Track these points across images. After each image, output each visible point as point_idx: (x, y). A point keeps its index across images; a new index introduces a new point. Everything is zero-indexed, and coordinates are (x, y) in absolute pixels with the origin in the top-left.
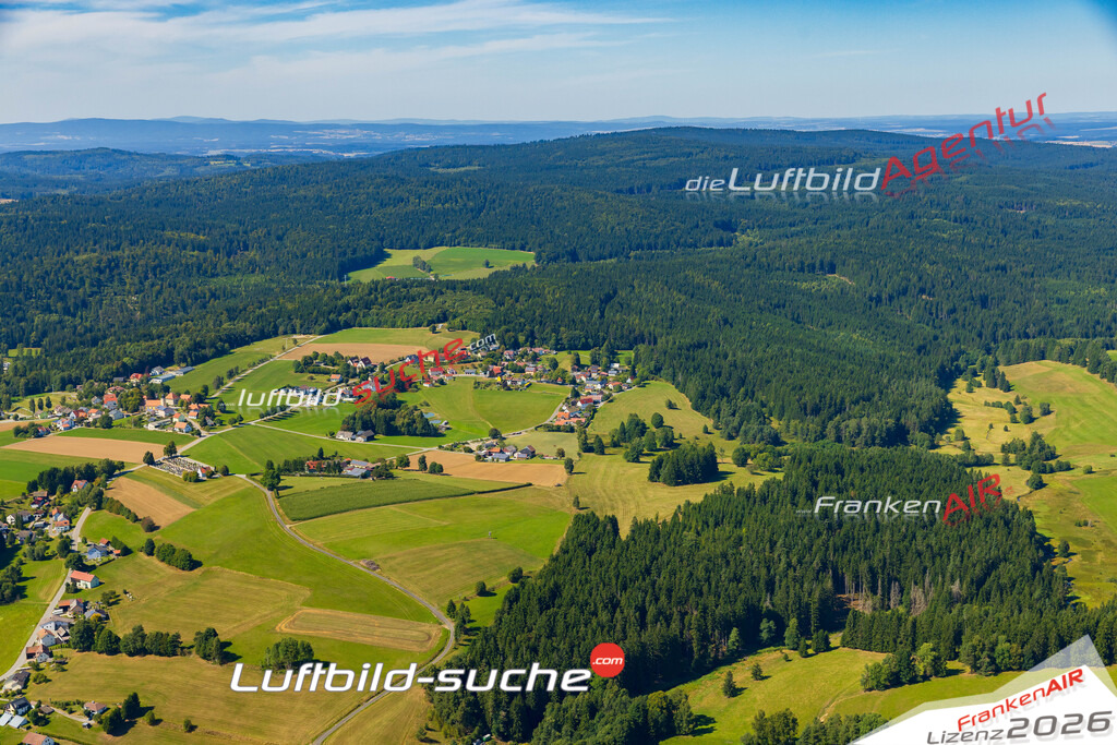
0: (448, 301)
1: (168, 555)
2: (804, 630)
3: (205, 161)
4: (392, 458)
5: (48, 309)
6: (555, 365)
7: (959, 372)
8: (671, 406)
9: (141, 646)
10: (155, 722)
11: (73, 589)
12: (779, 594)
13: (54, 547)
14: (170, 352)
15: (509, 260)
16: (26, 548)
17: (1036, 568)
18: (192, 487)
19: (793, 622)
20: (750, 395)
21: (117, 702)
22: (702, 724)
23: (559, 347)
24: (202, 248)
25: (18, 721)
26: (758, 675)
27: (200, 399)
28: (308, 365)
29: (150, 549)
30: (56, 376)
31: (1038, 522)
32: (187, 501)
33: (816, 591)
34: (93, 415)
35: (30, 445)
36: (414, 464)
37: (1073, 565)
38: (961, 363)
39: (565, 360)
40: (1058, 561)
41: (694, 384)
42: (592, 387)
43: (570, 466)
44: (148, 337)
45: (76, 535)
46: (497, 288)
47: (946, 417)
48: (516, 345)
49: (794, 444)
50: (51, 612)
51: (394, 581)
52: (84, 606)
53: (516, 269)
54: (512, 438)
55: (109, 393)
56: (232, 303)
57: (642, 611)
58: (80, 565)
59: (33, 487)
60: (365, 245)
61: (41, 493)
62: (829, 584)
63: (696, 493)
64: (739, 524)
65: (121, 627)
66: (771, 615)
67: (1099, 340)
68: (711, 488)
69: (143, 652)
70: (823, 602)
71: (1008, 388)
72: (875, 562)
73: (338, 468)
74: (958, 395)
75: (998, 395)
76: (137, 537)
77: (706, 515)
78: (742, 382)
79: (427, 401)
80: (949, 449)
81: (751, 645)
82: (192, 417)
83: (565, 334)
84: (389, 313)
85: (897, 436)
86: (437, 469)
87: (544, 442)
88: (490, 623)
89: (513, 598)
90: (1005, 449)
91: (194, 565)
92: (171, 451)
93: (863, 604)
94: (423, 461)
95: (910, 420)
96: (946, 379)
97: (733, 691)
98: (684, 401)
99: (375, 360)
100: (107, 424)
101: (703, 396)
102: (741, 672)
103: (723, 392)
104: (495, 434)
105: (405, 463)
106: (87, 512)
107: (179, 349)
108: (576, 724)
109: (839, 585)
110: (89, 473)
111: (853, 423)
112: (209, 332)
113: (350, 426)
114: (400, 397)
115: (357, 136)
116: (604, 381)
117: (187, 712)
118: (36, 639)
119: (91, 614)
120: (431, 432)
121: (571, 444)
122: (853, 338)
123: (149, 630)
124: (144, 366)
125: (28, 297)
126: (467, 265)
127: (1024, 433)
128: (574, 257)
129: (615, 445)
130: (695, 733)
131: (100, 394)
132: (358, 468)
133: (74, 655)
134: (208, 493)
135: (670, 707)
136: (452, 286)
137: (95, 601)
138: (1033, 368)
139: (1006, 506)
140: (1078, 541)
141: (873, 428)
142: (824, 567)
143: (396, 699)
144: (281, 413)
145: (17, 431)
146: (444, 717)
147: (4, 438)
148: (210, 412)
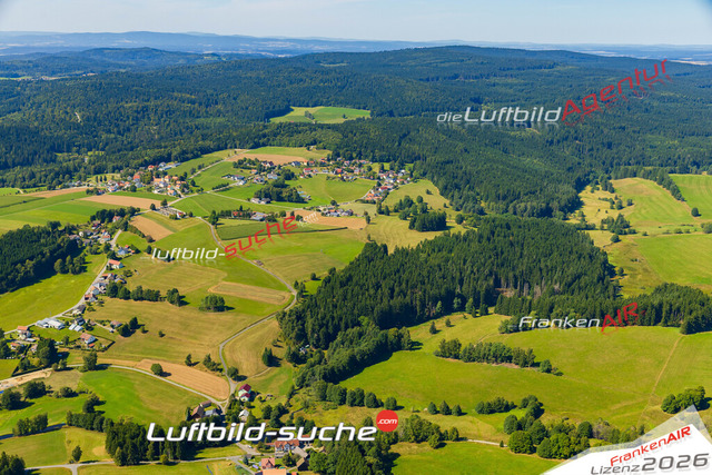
0: (318, 134)
2: (476, 304)
3: (201, 56)
4: (278, 212)
5: (109, 132)
6: (370, 169)
7: (588, 181)
8: (428, 193)
9: (141, 296)
10: (144, 332)
11: (110, 268)
12: (465, 286)
13: (102, 248)
14: (169, 155)
15: (356, 114)
16: (88, 248)
18: (173, 222)
19: (471, 300)
20: (471, 188)
21: (127, 321)
22: (415, 345)
23: (374, 160)
24: (193, 102)
25: (78, 328)
26: (448, 325)
27: (182, 179)
28: (240, 164)
29: (149, 251)
30: (110, 165)
31: (609, 258)
32: (170, 228)
33: (484, 286)
34: (127, 185)
35: (94, 198)
36: (288, 216)
37: (624, 281)
38: (590, 177)
39: (376, 167)
40: (615, 278)
41: (442, 181)
42: (388, 181)
43: (369, 220)
44: (159, 147)
45: (113, 243)
47: (576, 205)
48: (351, 158)
50: (99, 279)
51: (270, 271)
52: (115, 277)
53: (358, 119)
54: (342, 205)
55: (136, 175)
56: (206, 132)
58: (114, 256)
59: (93, 218)
60: (280, 104)
61: (97, 222)
62: (492, 283)
63: (431, 236)
64: (450, 251)
65: (131, 286)
66: (460, 296)
67: (667, 169)
69: (142, 299)
70: (487, 291)
71: (612, 191)
72: (517, 273)
73: (249, 216)
74: (585, 195)
75: (607, 195)
76: (143, 245)
77: (434, 247)
78: (468, 181)
79: (300, 185)
80: (573, 220)
81: (447, 310)
82: (177, 188)
83: (378, 154)
84: (286, 139)
85: (546, 213)
86: (300, 219)
87: (358, 208)
88: (314, 293)
89: (328, 281)
90: (603, 221)
92: (164, 204)
93: (509, 293)
94: (293, 214)
95: (555, 205)
96: (579, 186)
97: (434, 331)
98: (435, 190)
99: (276, 163)
100: (134, 189)
101: (446, 188)
103: (457, 186)
104: (334, 203)
105: (283, 215)
106: (120, 232)
107: (174, 153)
108: (352, 342)
109: (497, 283)
110: (122, 213)
111: (523, 205)
112: (191, 145)
113: (259, 196)
114: (287, 182)
116: (395, 179)
117: (161, 328)
118: (90, 291)
119: (117, 281)
120: (300, 200)
121: (373, 210)
122: (534, 162)
123: (145, 288)
124: (156, 162)
125: (99, 124)
126: (332, 117)
127: (616, 214)
129: (396, 211)
130: (411, 349)
131: (132, 175)
132: (259, 216)
133: (107, 299)
134: (181, 225)
135: (400, 336)
136: (322, 126)
137: (120, 274)
138: (629, 182)
140: (629, 269)
141: (532, 208)
142: (490, 274)
143: (263, 326)
144: (224, 187)
145: (88, 192)
146: (286, 336)
147: (80, 195)
148: (187, 185)
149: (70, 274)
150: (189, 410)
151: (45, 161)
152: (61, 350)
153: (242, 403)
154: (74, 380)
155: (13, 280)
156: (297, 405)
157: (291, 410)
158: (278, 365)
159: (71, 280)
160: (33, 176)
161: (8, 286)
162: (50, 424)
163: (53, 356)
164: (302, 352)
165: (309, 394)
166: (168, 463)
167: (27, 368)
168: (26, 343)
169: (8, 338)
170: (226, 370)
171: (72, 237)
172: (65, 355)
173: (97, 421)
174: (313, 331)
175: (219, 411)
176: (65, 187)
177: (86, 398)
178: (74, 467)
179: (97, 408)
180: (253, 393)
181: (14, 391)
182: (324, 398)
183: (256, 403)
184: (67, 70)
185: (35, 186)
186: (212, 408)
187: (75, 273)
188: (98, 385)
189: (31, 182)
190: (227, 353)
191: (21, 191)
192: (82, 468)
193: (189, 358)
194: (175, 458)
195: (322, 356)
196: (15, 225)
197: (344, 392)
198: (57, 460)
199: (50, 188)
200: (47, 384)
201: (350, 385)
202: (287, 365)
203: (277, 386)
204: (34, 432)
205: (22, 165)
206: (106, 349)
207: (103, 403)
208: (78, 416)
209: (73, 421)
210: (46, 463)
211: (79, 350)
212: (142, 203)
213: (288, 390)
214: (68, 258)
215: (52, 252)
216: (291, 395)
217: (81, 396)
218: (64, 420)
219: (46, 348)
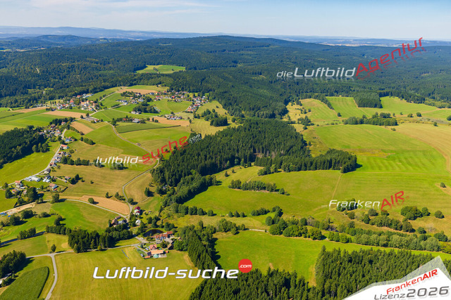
0: (162, 79)
1: (87, 141)
2: (245, 162)
3: (98, 40)
4: (145, 118)
5: (55, 78)
6: (188, 96)
7: (290, 101)
8: (217, 107)
9: (79, 163)
10: (83, 181)
11: (62, 149)
12: (240, 153)
13: (57, 139)
14: (88, 90)
15: (178, 69)
16: (49, 139)
17: (302, 148)
18: (93, 124)
19: (243, 160)
20: (237, 105)
21: (73, 176)
22: (219, 183)
23: (190, 92)
24: (97, 63)
25: (48, 181)
26: (233, 172)
27: (95, 102)
28: (124, 94)
29: (82, 139)
30: (57, 95)
31: (304, 137)
32: (92, 128)
33: (248, 153)
34: (67, 106)
35: (50, 113)
36: (151, 120)
37: (311, 148)
38: (291, 98)
39: (191, 95)
40: (308, 147)
41: (223, 102)
42: (198, 102)
43: (190, 121)
44: (82, 86)
45: (63, 136)
46: (175, 76)
47: (285, 112)
48: (179, 91)
49: (247, 117)
50: (56, 155)
51: (144, 149)
52: (65, 153)
53: (180, 71)
54: (176, 114)
55: (71, 100)
56: (105, 78)
57: (206, 156)
58: (63, 143)
59: (51, 123)
60: (141, 64)
61: (53, 125)
62: (252, 151)
63: (221, 129)
64: (231, 136)
65: (74, 158)
66: (238, 158)
67: (324, 94)
68: (225, 127)
69: (80, 164)
70: (250, 155)
71: (301, 105)
72: (264, 146)
73: (131, 120)
74: (289, 107)
75: (299, 107)
76: (79, 137)
77: (223, 134)
78: (236, 101)
79: (155, 104)
80: (285, 119)
81: (232, 165)
82: (93, 107)
83: (191, 88)
84: (146, 82)
85: (273, 116)
86: (157, 121)
87: (185, 115)
88: (168, 159)
89: (174, 153)
90: (299, 120)
91: (93, 144)
92: (88, 115)
93: (260, 156)
94: (153, 119)
95: (276, 112)
96: (286, 103)
97: (227, 175)
98: (220, 106)
99: (142, 94)
100: (71, 108)
101: (225, 105)
102: (229, 171)
103: (230, 104)
104: (172, 113)
105: (149, 120)
106: (65, 130)
107: (90, 89)
108: (188, 183)
109: (255, 151)
110: (66, 120)
111: (262, 112)
112: (98, 85)
113: (135, 110)
114: (148, 103)
115: (141, 34)
116: (201, 101)
117: (91, 179)
118: (52, 161)
119: (66, 155)
120: (156, 112)
121: (191, 116)
122: (265, 92)
123: (81, 159)
124: (81, 93)
125: (50, 74)
126: (167, 70)
127: (303, 116)
128: (195, 69)
129: (203, 116)
130: (217, 185)
131: (69, 100)
132: (136, 120)
133: (62, 165)
134: (97, 126)
135: (211, 179)
136: (163, 75)
137: (68, 152)
138: (308, 100)
139: (297, 133)
140: (313, 142)
141: (267, 114)
142: (251, 147)
143: (144, 176)
144: (117, 106)
145: (47, 109)
146: (156, 181)
147: (43, 111)
148: (99, 106)
149: (41, 153)
150: (110, 221)
151: (22, 93)
152: (39, 192)
153: (136, 216)
154: (47, 208)
155: (11, 157)
156: (164, 216)
157: (162, 218)
158: (152, 196)
159: (42, 156)
160: (16, 101)
161: (8, 160)
162: (37, 232)
163: (36, 196)
164: (164, 188)
165: (169, 210)
166: (102, 250)
167: (22, 203)
168: (20, 190)
169: (10, 187)
170: (127, 200)
171: (41, 133)
172: (42, 195)
173: (62, 230)
174: (169, 178)
175: (125, 221)
176: (34, 107)
177: (56, 217)
178: (52, 255)
179: (61, 222)
180: (141, 211)
181: (16, 216)
182: (177, 212)
183: (143, 215)
184: (29, 46)
185: (18, 106)
186: (121, 219)
187: (43, 152)
188: (61, 211)
189: (15, 105)
190: (127, 191)
191: (11, 109)
192: (57, 255)
193: (107, 194)
194: (105, 247)
195: (174, 191)
196: (10, 128)
197: (187, 209)
198: (43, 252)
199: (26, 108)
200: (33, 211)
201: (190, 204)
202: (157, 195)
203: (153, 207)
204: (29, 237)
205: (10, 96)
206: (63, 191)
207: (64, 219)
208: (52, 227)
209: (49, 230)
210: (37, 254)
211: (49, 192)
212: (76, 115)
213: (159, 208)
214: (40, 144)
215: (30, 142)
216: (161, 211)
217: (52, 216)
218: (44, 230)
219: (32, 192)
